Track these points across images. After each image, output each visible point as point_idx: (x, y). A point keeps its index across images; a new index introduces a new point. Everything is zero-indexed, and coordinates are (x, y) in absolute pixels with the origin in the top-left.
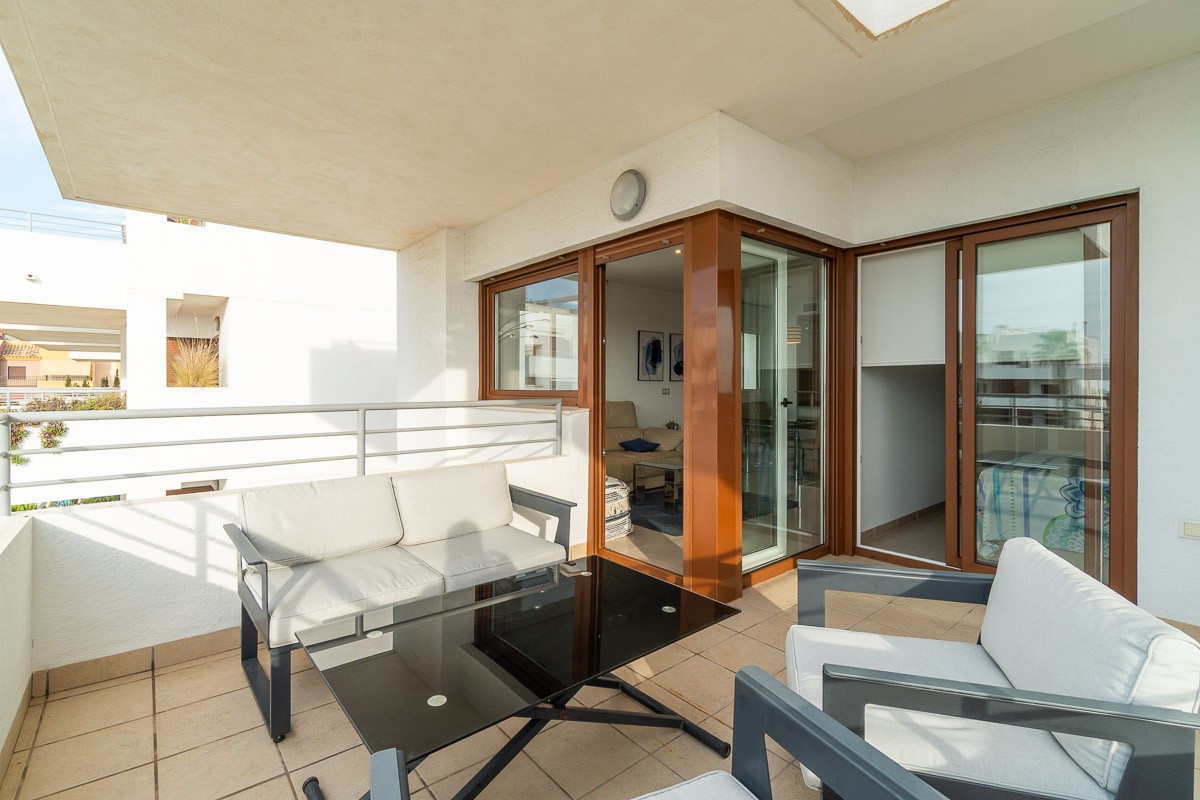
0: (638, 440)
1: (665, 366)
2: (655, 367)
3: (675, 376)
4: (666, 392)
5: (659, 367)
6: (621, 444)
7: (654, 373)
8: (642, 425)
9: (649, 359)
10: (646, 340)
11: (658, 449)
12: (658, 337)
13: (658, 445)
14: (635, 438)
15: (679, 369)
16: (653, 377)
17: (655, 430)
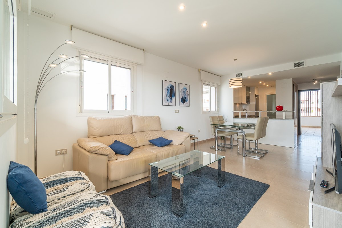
0: (161, 138)
1: (176, 99)
2: (171, 99)
3: (181, 104)
4: (177, 112)
5: (173, 98)
6: (150, 141)
7: (171, 102)
8: (164, 128)
9: (169, 95)
10: (167, 85)
11: (172, 143)
12: (173, 84)
13: (171, 141)
14: (159, 137)
15: (184, 100)
16: (170, 104)
17: (171, 131)
